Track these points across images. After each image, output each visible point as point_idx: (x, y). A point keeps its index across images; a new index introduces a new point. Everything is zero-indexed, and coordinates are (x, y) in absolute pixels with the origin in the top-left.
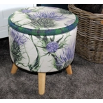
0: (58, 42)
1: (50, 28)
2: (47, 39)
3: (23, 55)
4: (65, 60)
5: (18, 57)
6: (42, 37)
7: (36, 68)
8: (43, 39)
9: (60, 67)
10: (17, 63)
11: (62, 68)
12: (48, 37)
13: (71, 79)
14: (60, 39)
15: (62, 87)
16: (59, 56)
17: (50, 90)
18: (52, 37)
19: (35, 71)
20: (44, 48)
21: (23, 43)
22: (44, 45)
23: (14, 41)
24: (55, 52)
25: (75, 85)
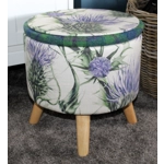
0: (109, 58)
1: (96, 34)
2: (89, 52)
3: (49, 84)
4: (123, 91)
5: (40, 88)
6: (82, 49)
7: (72, 107)
8: (84, 53)
9: (114, 105)
10: (39, 101)
11: (118, 107)
12: (92, 49)
13: (134, 131)
14: (113, 54)
15: (120, 144)
16: (111, 84)
17: (97, 148)
18: (98, 48)
19: (71, 111)
20: (86, 68)
21: (49, 61)
22: (86, 64)
23: (34, 60)
24: (104, 76)
25: (143, 140)
